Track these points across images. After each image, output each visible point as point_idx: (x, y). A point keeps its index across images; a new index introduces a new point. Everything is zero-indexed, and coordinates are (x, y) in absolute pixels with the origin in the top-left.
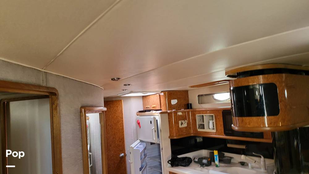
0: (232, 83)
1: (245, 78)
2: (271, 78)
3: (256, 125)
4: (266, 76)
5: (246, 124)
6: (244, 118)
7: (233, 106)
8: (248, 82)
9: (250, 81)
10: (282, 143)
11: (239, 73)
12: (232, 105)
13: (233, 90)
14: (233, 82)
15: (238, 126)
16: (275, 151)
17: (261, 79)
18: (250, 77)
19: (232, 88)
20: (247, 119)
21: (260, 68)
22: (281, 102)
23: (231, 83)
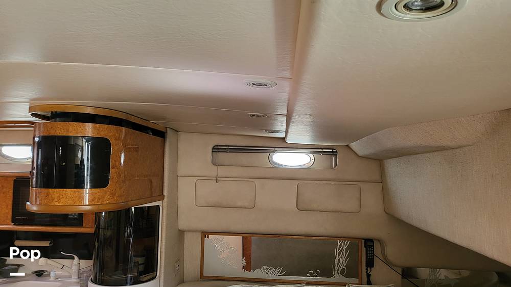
0: (40, 128)
1: (63, 123)
2: (105, 131)
3: (70, 202)
4: (98, 125)
5: (53, 200)
6: (50, 189)
7: (34, 171)
8: (68, 131)
9: (71, 129)
10: (109, 233)
11: (56, 112)
12: (33, 168)
13: (38, 142)
14: (42, 126)
15: (38, 203)
16: (96, 247)
17: (89, 129)
18: (72, 123)
19: (37, 140)
20: (56, 192)
21: (90, 111)
22: (113, 168)
23: (37, 128)
